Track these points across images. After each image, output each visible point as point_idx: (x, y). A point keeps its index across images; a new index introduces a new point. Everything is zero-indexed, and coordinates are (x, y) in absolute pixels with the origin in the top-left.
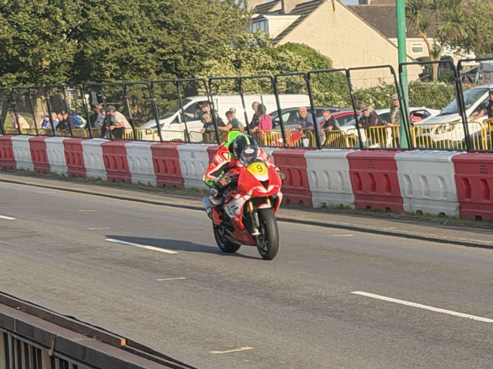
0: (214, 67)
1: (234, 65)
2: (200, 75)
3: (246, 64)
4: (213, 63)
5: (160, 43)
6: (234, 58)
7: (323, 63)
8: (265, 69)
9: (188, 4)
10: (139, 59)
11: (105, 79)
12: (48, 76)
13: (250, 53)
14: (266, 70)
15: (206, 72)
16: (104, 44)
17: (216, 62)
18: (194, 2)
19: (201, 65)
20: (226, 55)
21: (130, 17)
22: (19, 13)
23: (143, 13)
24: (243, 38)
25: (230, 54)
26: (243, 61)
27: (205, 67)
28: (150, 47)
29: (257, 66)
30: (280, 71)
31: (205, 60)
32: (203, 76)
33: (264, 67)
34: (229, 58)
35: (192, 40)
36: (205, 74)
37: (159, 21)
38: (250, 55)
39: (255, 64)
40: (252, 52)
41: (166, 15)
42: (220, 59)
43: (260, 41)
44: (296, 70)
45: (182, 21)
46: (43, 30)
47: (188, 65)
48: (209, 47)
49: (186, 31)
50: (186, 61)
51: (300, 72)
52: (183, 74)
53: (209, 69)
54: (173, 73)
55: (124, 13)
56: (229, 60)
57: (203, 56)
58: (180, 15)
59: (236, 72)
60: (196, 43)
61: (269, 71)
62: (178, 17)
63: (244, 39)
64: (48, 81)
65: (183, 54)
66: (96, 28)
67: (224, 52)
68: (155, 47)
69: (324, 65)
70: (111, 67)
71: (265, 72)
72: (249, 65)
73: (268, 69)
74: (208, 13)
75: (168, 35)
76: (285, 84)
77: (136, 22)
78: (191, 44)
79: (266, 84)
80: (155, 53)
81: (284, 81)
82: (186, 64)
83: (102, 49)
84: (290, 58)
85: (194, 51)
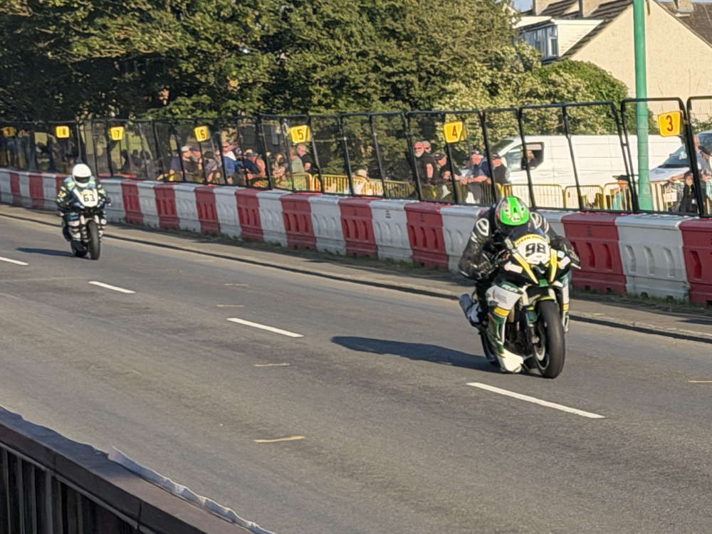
0: (459, 94)
1: (489, 91)
2: (440, 103)
3: (505, 89)
4: (458, 88)
5: (386, 59)
6: (488, 82)
7: (613, 91)
8: (531, 97)
9: (426, 5)
10: (357, 81)
11: (312, 108)
12: (234, 102)
13: (510, 74)
14: (532, 99)
15: (448, 100)
16: (311, 58)
17: (462, 86)
18: (434, 3)
19: (443, 90)
20: (478, 76)
21: (347, 22)
22: (197, 15)
23: (365, 17)
24: (501, 53)
25: (482, 76)
26: (501, 86)
27: (447, 93)
28: (373, 64)
29: (520, 93)
30: (552, 100)
31: (448, 84)
32: (444, 105)
33: (529, 95)
34: (481, 82)
35: (430, 56)
36: (446, 102)
37: (386, 29)
38: (511, 77)
39: (518, 90)
40: (513, 72)
41: (395, 20)
42: (469, 82)
43: (525, 58)
44: (575, 100)
45: (416, 28)
46: (229, 39)
47: (424, 89)
48: (454, 65)
49: (421, 43)
50: (422, 84)
51: (579, 101)
52: (417, 102)
53: (452, 95)
54: (404, 101)
55: (337, 16)
56: (481, 84)
57: (445, 77)
58: (414, 21)
59: (491, 100)
60: (435, 59)
61: (536, 99)
62: (411, 24)
63: (503, 56)
64: (234, 109)
65: (418, 75)
66: (301, 36)
67: (475, 72)
68: (379, 64)
69: (615, 92)
70: (320, 90)
71: (531, 102)
72: (508, 91)
73: (535, 97)
74: (453, 19)
75: (398, 48)
76: (557, 118)
77: (354, 29)
78: (430, 61)
79: (530, 118)
80: (379, 72)
81: (556, 114)
82: (421, 88)
83: (308, 66)
84: (564, 82)
85: (432, 70)
